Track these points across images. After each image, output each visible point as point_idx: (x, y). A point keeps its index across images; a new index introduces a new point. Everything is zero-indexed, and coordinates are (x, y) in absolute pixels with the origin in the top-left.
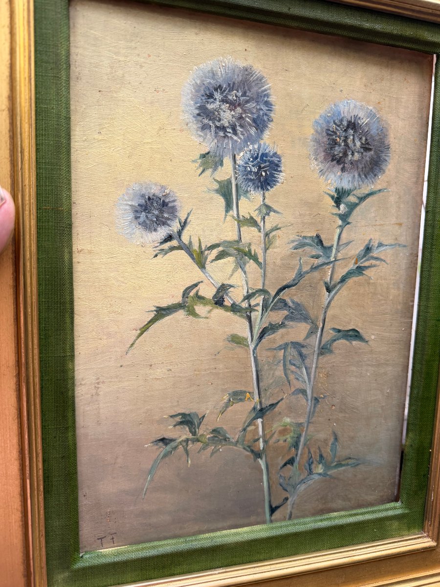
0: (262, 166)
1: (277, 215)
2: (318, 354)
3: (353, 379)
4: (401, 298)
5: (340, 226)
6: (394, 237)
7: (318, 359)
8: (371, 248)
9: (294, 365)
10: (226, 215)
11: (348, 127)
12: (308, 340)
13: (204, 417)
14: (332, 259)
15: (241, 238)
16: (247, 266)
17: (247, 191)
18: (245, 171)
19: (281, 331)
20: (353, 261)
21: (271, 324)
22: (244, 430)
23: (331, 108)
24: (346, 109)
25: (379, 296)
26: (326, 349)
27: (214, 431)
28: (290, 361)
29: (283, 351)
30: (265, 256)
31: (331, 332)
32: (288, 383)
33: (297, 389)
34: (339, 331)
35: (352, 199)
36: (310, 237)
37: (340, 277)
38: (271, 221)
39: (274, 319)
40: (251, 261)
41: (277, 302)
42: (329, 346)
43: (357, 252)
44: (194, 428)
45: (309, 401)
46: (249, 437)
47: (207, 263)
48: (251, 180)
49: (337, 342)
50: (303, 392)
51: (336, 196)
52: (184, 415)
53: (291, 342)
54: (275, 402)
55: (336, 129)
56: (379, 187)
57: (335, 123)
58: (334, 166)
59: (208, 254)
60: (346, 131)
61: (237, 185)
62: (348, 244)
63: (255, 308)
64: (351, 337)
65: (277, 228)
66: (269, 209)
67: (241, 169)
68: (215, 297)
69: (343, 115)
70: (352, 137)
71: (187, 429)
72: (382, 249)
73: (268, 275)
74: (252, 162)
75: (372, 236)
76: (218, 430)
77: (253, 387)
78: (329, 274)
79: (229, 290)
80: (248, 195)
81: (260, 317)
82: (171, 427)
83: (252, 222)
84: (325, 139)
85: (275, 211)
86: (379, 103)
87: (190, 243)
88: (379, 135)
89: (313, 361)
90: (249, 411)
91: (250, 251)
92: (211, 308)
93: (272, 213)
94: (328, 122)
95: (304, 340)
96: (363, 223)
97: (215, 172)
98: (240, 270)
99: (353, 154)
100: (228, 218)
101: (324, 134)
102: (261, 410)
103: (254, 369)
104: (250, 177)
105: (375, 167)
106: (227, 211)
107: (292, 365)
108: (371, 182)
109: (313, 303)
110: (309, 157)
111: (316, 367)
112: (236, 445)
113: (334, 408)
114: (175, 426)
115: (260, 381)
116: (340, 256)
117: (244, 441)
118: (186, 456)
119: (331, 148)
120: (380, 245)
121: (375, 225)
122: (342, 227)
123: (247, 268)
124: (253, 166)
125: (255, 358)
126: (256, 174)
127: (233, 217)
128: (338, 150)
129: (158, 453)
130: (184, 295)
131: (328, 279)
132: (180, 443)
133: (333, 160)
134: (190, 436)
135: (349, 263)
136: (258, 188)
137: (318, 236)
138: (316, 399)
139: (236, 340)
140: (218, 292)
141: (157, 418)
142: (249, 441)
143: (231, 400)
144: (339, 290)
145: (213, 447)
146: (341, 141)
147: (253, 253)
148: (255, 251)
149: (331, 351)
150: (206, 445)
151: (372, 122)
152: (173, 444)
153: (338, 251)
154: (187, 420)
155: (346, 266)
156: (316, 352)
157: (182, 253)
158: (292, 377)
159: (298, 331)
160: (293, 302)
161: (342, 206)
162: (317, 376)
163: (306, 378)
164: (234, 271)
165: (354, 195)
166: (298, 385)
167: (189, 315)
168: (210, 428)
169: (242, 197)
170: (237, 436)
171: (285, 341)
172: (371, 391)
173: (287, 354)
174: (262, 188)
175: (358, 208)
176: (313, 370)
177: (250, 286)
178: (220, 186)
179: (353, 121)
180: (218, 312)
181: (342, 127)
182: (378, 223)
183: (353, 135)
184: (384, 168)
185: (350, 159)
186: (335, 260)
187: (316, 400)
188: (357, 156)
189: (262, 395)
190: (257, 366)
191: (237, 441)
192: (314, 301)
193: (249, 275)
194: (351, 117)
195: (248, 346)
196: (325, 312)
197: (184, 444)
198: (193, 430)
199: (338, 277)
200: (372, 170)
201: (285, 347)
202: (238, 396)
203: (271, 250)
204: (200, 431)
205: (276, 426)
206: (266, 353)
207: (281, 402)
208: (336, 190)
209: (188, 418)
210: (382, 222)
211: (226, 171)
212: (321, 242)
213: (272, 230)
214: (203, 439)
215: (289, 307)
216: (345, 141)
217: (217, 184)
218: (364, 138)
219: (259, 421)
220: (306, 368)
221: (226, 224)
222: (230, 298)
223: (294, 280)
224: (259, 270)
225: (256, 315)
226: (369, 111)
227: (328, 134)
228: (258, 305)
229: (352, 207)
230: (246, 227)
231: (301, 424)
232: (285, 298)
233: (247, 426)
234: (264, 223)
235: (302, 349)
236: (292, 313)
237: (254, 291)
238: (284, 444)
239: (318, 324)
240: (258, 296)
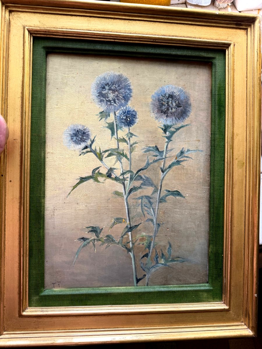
0: (128, 116)
1: (135, 137)
2: (159, 202)
3: (178, 216)
4: (202, 176)
5: (167, 142)
6: (195, 147)
7: (158, 204)
8: (183, 152)
9: (147, 207)
10: (112, 137)
11: (169, 97)
12: (153, 195)
13: (102, 229)
14: (164, 157)
15: (119, 147)
16: (122, 159)
17: (121, 127)
18: (120, 118)
19: (139, 190)
20: (175, 158)
21: (134, 187)
22: (122, 237)
23: (160, 89)
24: (168, 89)
25: (189, 175)
27: (107, 236)
28: (145, 206)
29: (141, 200)
30: (130, 155)
31: (165, 191)
32: (144, 216)
33: (149, 219)
34: (169, 191)
35: (172, 129)
36: (152, 147)
37: (168, 165)
38: (133, 140)
39: (136, 185)
40: (124, 157)
41: (137, 177)
42: (164, 198)
43: (177, 154)
44: (98, 234)
45: (155, 225)
46: (124, 240)
47: (103, 158)
48: (123, 122)
49: (168, 196)
50: (152, 220)
51: (164, 128)
52: (93, 227)
54: (137, 224)
55: (163, 98)
56: (186, 123)
57: (162, 96)
58: (162, 115)
59: (103, 155)
60: (168, 99)
61: (116, 125)
62: (171, 150)
63: (127, 179)
64: (175, 194)
65: (136, 143)
66: (132, 134)
67: (118, 117)
68: (107, 173)
69: (166, 92)
70: (171, 102)
71: (94, 234)
72: (189, 152)
73: (133, 164)
74: (123, 114)
75: (184, 147)
76: (109, 236)
77: (126, 217)
78: (163, 164)
79: (114, 170)
80: (122, 129)
81: (129, 183)
82: (86, 233)
83: (124, 140)
84: (157, 103)
85: (135, 135)
86: (184, 85)
87: (96, 149)
88: (185, 100)
89: (156, 206)
90: (124, 228)
91: (123, 153)
92: (105, 178)
93: (133, 137)
94: (159, 96)
95: (151, 195)
96: (179, 140)
97: (107, 119)
98: (119, 161)
99: (172, 109)
100: (113, 139)
101: (157, 101)
102: (131, 228)
103: (126, 208)
104: (122, 121)
105: (184, 114)
106: (112, 136)
108: (182, 121)
110: (150, 111)
111: (158, 209)
112: (118, 244)
113: (168, 229)
114: (88, 232)
115: (130, 214)
116: (167, 155)
117: (122, 242)
118: (94, 247)
119: (161, 107)
120: (188, 150)
121: (185, 141)
122: (168, 142)
123: (122, 161)
124: (124, 116)
125: (127, 202)
126: (125, 119)
127: (115, 138)
128: (164, 108)
129: (80, 244)
130: (93, 172)
131: (162, 166)
132: (91, 241)
133: (162, 112)
134: (96, 238)
135: (172, 159)
136: (126, 125)
137: (156, 147)
139: (117, 193)
140: (108, 171)
141: (80, 227)
142: (125, 243)
143: (116, 222)
144: (168, 171)
145: (107, 244)
146: (165, 104)
147: (125, 154)
149: (165, 201)
150: (103, 243)
151: (181, 94)
152: (88, 241)
153: (166, 153)
154: (94, 230)
155: (171, 160)
156: (158, 201)
157: (92, 153)
158: (145, 213)
159: (148, 191)
160: (145, 177)
161: (167, 133)
162: (158, 213)
163: (153, 213)
164: (116, 162)
165: (173, 127)
166: (149, 217)
167: (95, 181)
168: (105, 235)
169: (119, 130)
170: (119, 240)
171: (142, 195)
172: (188, 222)
173: (143, 201)
174: (128, 126)
175: (176, 134)
176: (156, 210)
177: (124, 169)
178: (109, 125)
179: (171, 94)
180: (109, 180)
181: (165, 97)
182: (186, 140)
183: (172, 101)
184: (188, 114)
185: (170, 111)
186: (165, 158)
187: (159, 225)
188: (174, 110)
189: (131, 221)
190: (128, 206)
191: (119, 242)
192: (155, 177)
193: (123, 164)
194: (170, 93)
195: (123, 197)
196: (162, 182)
197: (93, 241)
198: (97, 235)
199: (167, 165)
200: (182, 115)
201: (142, 198)
202: (119, 220)
203: (133, 152)
204: (101, 236)
205: (138, 236)
206: (132, 201)
207: (140, 225)
208: (164, 125)
209: (95, 229)
210: (188, 140)
211: (111, 118)
212: (157, 149)
213: (134, 144)
214: (102, 240)
215: (143, 179)
216: (168, 103)
217: (107, 124)
218: (177, 102)
219: (130, 233)
220: (153, 209)
221: (112, 141)
222: (114, 174)
223: (145, 167)
224: (128, 161)
225: (127, 182)
226: (179, 89)
227: (159, 101)
228: (128, 178)
229: (173, 133)
230: (121, 143)
231: (151, 236)
232: (141, 175)
233: (124, 235)
234: (130, 140)
235: (150, 199)
236: (145, 182)
237: (126, 171)
238: (143, 246)
239: (158, 187)
240: (128, 174)
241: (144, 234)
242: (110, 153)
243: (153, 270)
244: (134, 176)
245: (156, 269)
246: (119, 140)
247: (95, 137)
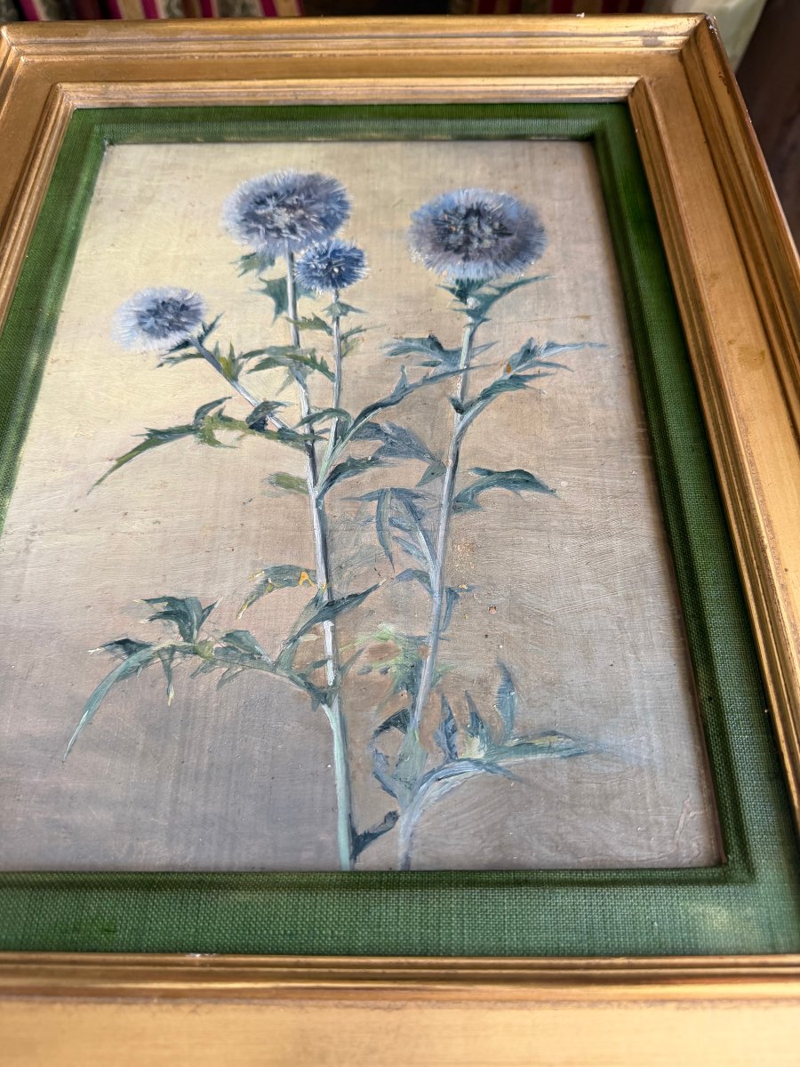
0: (334, 262)
1: (359, 315)
2: (450, 509)
5: (472, 324)
7: (448, 518)
8: (533, 350)
9: (399, 527)
10: (275, 318)
11: (468, 214)
12: (426, 488)
13: (212, 607)
14: (461, 367)
15: (298, 343)
16: (309, 378)
17: (310, 290)
18: (308, 269)
19: (372, 472)
20: (503, 369)
21: (351, 460)
22: (294, 640)
23: (439, 198)
24: (463, 198)
26: (466, 501)
27: (230, 636)
28: (391, 521)
29: (376, 502)
30: (340, 364)
31: (474, 474)
32: (388, 560)
33: (408, 570)
34: (490, 473)
35: (487, 291)
36: (418, 339)
37: (481, 391)
38: (350, 322)
39: (357, 452)
40: (316, 371)
41: (363, 427)
42: (470, 498)
43: (510, 355)
44: (189, 628)
45: (437, 594)
46: (303, 653)
47: (241, 374)
48: (316, 278)
49: (488, 490)
50: (423, 577)
51: (457, 289)
52: (172, 601)
53: (392, 489)
54: (360, 591)
55: (449, 218)
57: (446, 212)
58: (450, 256)
59: (243, 363)
60: (465, 219)
61: (295, 284)
62: (490, 345)
63: (323, 435)
64: (514, 482)
65: (359, 330)
66: (346, 308)
67: (302, 267)
68: (250, 418)
69: (458, 204)
70: (476, 224)
71: (176, 627)
73: (347, 389)
74: (318, 259)
76: (238, 635)
77: (316, 564)
78: (459, 387)
79: (276, 409)
80: (312, 294)
81: (331, 448)
82: (146, 620)
83: (318, 323)
84: (432, 230)
85: (356, 310)
87: (217, 349)
88: (523, 219)
89: (438, 520)
90: (306, 604)
91: (313, 359)
92: (241, 434)
93: (351, 313)
94: (436, 212)
95: (418, 485)
96: (513, 317)
97: (262, 272)
98: (296, 383)
99: (481, 241)
100: (280, 320)
101: (431, 224)
102: (331, 604)
103: (317, 531)
104: (315, 274)
106: (277, 313)
107: (395, 526)
108: (517, 269)
109: (432, 430)
110: (407, 249)
111: (447, 533)
112: (274, 671)
113: (493, 612)
114: (152, 619)
115: (329, 552)
116: (475, 361)
117: (291, 663)
118: (167, 681)
119: (443, 238)
120: (551, 345)
123: (308, 380)
124: (320, 262)
125: (320, 513)
126: (325, 270)
127: (288, 319)
128: (454, 239)
129: (111, 668)
130: (197, 415)
131: (458, 394)
132: (159, 653)
134: (180, 642)
135: (495, 371)
136: (328, 286)
137: (432, 338)
138: (451, 591)
139: (284, 481)
140: (256, 412)
141: (120, 600)
142: (304, 664)
143: (270, 581)
144: (481, 408)
145: (225, 669)
146: (458, 230)
147: (319, 361)
148: (322, 359)
149: (476, 507)
150: (211, 663)
151: (508, 207)
152: (143, 654)
153: (471, 355)
154: (177, 611)
155: (489, 376)
156: (445, 506)
157: (202, 362)
158: (395, 548)
159: (408, 472)
160: (393, 428)
161: (470, 300)
162: (450, 549)
163: (426, 550)
164: (286, 384)
165: (489, 286)
166: (413, 563)
167: (202, 442)
168: (222, 631)
169: (302, 297)
170: (277, 652)
171: (380, 486)
173: (385, 507)
174: (335, 286)
175: (499, 302)
176: (441, 537)
177: (313, 404)
178: (268, 286)
179: (475, 208)
180: (255, 440)
181: (457, 215)
182: (540, 317)
183: (479, 222)
184: (538, 252)
185: (476, 246)
186: (468, 368)
187: (452, 594)
188: (488, 243)
189: (334, 578)
191: (277, 664)
192: (433, 427)
193: (311, 390)
194: (472, 205)
195: (307, 492)
196: (458, 443)
197: (166, 657)
198: (188, 631)
199: (476, 391)
201: (380, 496)
202: (283, 576)
203: (350, 357)
204: (202, 635)
205: (365, 638)
206: (340, 506)
207: (373, 593)
208: (458, 281)
209: (180, 607)
210: (547, 316)
212: (437, 345)
213: (352, 332)
214: (205, 650)
215: (386, 434)
216: (466, 229)
217: (265, 284)
218: (496, 224)
219: (327, 625)
220: (424, 531)
221: (275, 329)
222: (277, 420)
223: (392, 397)
224: (329, 382)
225: (324, 446)
226: (501, 197)
227: (437, 224)
228: (327, 430)
229: (489, 300)
230: (308, 330)
231: (420, 638)
232: (377, 421)
233: (301, 634)
234: (338, 324)
235: (414, 501)
236: (392, 443)
237: (321, 411)
238: (383, 678)
239: (444, 461)
240: (328, 418)
241: (389, 629)
242: (268, 359)
243: (433, 790)
244: (350, 425)
245: (446, 788)
246: (299, 324)
247: (218, 318)
